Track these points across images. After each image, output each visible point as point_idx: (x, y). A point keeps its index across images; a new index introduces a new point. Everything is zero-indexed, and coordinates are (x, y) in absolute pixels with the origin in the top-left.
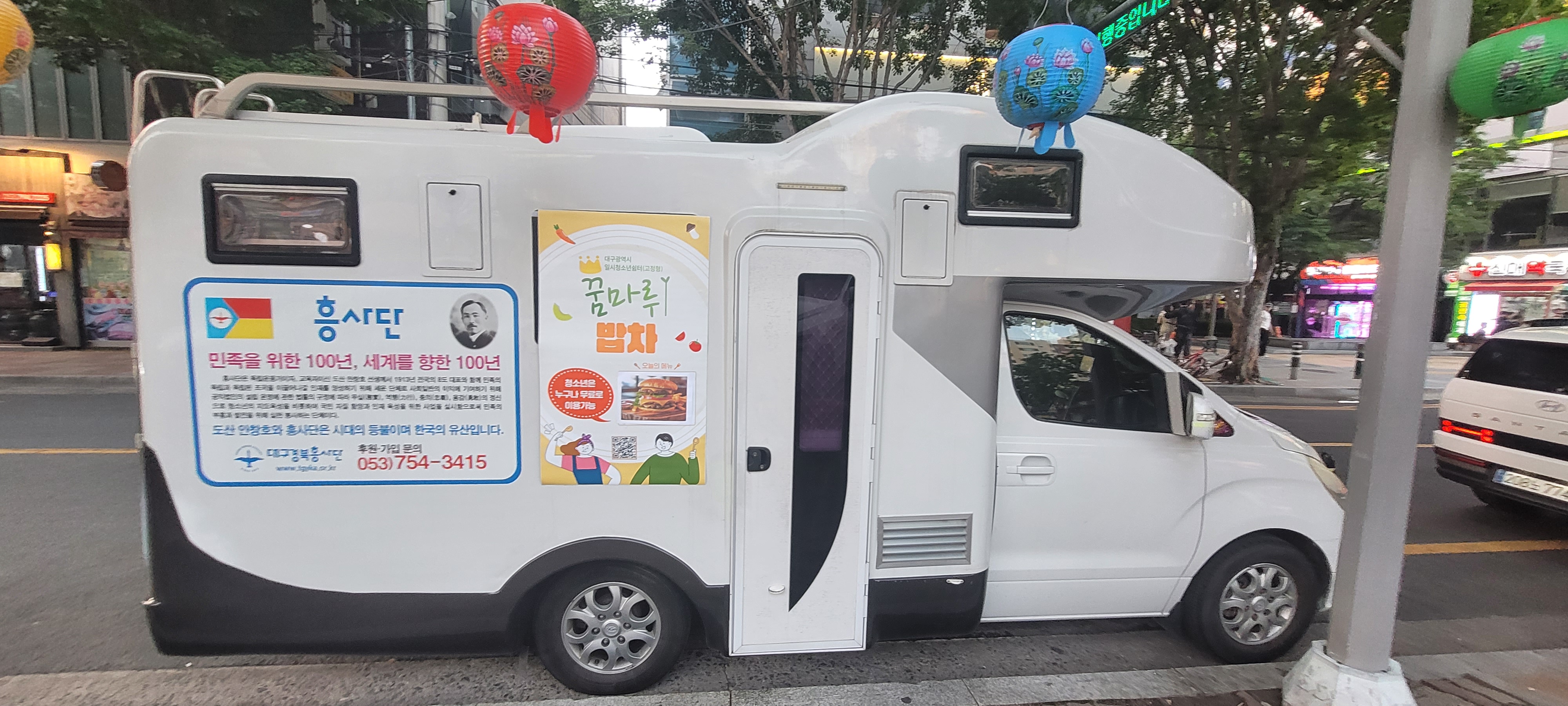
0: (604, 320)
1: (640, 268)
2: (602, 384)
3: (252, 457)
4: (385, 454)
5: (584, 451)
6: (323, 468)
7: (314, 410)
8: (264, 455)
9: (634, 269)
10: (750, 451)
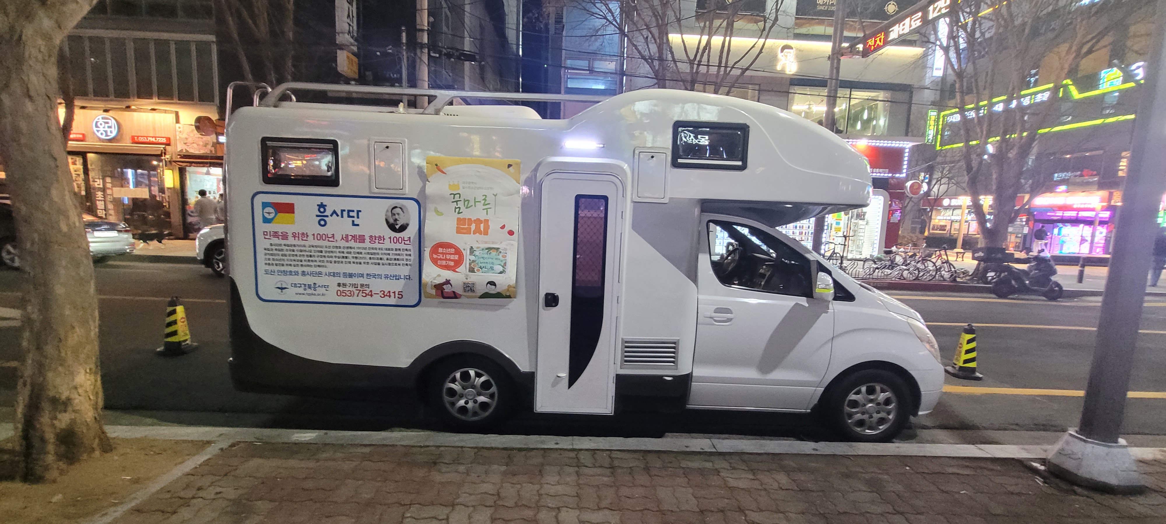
0: (461, 216)
1: (481, 188)
2: (458, 252)
3: (283, 286)
4: (351, 289)
5: (447, 288)
6: (319, 295)
7: (315, 263)
8: (289, 286)
9: (478, 189)
10: (547, 295)
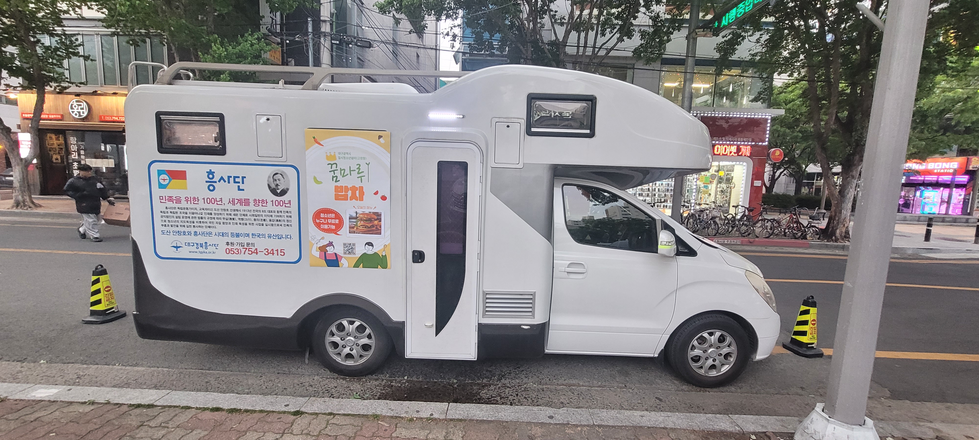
0: (338, 184)
1: (355, 158)
2: (338, 216)
3: (178, 245)
4: (238, 247)
5: (330, 250)
6: (210, 252)
8: (183, 245)
9: (352, 159)
10: (414, 252)
